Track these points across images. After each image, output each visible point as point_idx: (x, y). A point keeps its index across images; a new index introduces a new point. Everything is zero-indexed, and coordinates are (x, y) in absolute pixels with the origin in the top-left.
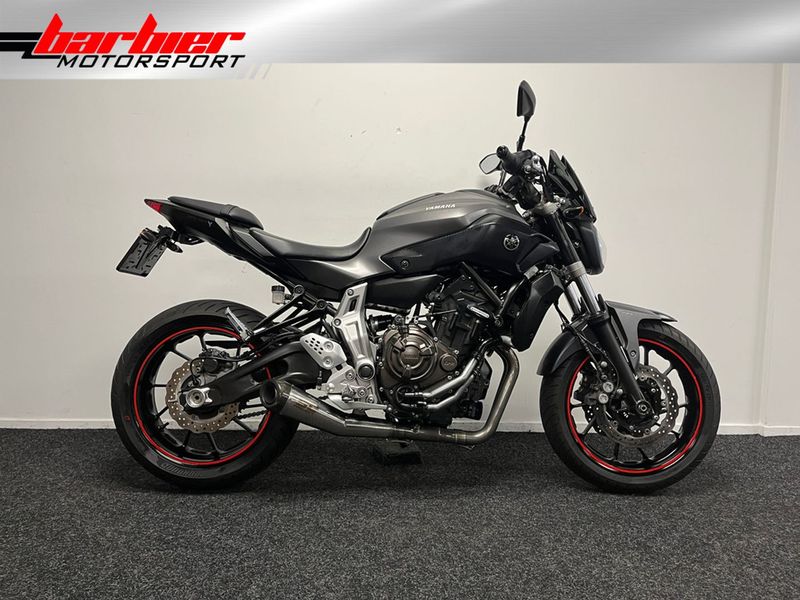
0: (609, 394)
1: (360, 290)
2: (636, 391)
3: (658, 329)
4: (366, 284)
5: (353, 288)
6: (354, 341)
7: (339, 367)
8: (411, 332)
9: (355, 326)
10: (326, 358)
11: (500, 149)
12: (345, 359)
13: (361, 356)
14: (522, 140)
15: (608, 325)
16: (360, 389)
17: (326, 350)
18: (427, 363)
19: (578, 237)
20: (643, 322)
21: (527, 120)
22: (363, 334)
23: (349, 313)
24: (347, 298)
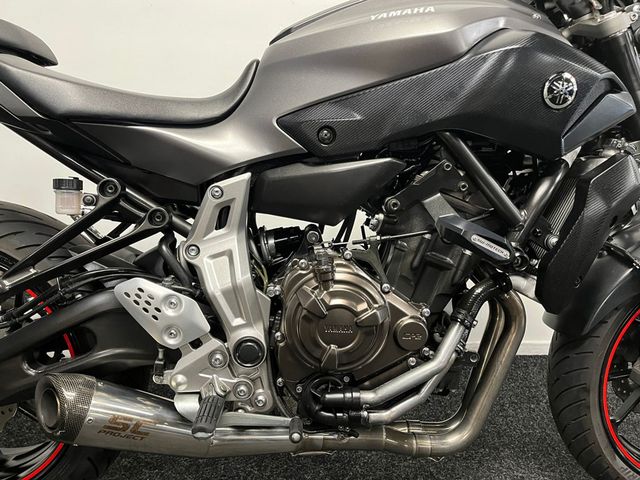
1: (236, 187)
4: (247, 175)
5: (221, 184)
6: (225, 293)
7: (196, 344)
8: (338, 276)
9: (225, 259)
10: (169, 328)
12: (207, 327)
13: (238, 321)
16: (238, 385)
17: (169, 312)
22: (244, 276)
23: (216, 233)
24: (209, 206)
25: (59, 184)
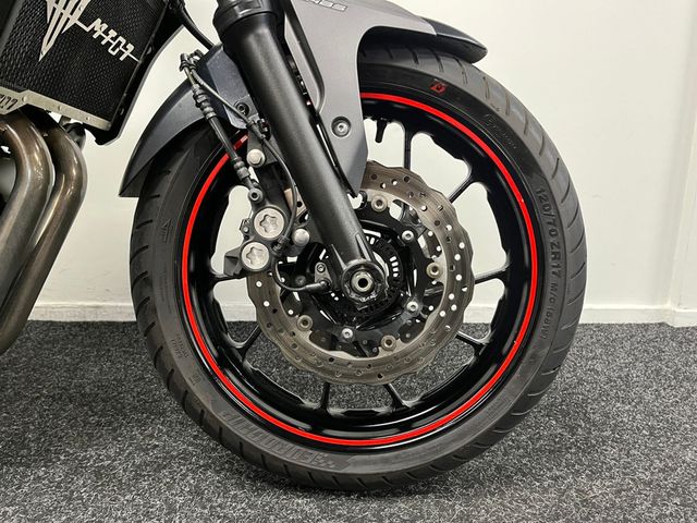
0: (270, 243)
2: (344, 235)
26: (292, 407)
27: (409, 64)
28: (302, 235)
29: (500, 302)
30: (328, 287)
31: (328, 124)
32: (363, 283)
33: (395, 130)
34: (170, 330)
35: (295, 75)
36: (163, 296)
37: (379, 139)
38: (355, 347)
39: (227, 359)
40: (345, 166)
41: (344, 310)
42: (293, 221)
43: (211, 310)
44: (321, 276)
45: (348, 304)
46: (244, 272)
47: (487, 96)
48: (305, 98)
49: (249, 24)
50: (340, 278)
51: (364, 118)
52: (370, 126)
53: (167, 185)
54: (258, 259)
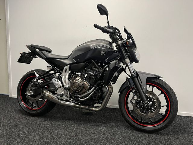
0: (136, 100)
1: (68, 67)
2: (144, 99)
3: (155, 81)
4: (69, 65)
5: (66, 66)
6: (64, 80)
7: (60, 87)
10: (57, 85)
11: (94, 25)
12: (61, 85)
13: (65, 85)
14: (108, 23)
15: (136, 78)
17: (57, 83)
18: (80, 87)
19: (128, 51)
20: (148, 78)
21: (107, 16)
23: (65, 73)
24: (64, 69)
25: (48, 66)
26: (137, 120)
27: (152, 80)
28: (139, 99)
29: (166, 109)
30: (142, 105)
31: (143, 88)
32: (146, 105)
33: (151, 87)
34: (123, 108)
35: (140, 83)
36: (122, 105)
37: (149, 87)
38: (146, 113)
39: (130, 113)
40: (144, 92)
41: (144, 109)
42: (138, 97)
43: (127, 107)
44: (141, 104)
45: (144, 108)
46: (132, 103)
47: (163, 84)
48: (140, 85)
49: (135, 77)
50: (144, 105)
51: (147, 85)
52: (148, 86)
53: (124, 92)
54: (134, 101)
